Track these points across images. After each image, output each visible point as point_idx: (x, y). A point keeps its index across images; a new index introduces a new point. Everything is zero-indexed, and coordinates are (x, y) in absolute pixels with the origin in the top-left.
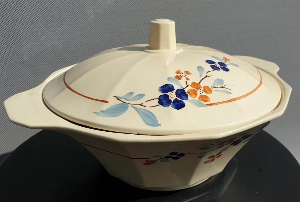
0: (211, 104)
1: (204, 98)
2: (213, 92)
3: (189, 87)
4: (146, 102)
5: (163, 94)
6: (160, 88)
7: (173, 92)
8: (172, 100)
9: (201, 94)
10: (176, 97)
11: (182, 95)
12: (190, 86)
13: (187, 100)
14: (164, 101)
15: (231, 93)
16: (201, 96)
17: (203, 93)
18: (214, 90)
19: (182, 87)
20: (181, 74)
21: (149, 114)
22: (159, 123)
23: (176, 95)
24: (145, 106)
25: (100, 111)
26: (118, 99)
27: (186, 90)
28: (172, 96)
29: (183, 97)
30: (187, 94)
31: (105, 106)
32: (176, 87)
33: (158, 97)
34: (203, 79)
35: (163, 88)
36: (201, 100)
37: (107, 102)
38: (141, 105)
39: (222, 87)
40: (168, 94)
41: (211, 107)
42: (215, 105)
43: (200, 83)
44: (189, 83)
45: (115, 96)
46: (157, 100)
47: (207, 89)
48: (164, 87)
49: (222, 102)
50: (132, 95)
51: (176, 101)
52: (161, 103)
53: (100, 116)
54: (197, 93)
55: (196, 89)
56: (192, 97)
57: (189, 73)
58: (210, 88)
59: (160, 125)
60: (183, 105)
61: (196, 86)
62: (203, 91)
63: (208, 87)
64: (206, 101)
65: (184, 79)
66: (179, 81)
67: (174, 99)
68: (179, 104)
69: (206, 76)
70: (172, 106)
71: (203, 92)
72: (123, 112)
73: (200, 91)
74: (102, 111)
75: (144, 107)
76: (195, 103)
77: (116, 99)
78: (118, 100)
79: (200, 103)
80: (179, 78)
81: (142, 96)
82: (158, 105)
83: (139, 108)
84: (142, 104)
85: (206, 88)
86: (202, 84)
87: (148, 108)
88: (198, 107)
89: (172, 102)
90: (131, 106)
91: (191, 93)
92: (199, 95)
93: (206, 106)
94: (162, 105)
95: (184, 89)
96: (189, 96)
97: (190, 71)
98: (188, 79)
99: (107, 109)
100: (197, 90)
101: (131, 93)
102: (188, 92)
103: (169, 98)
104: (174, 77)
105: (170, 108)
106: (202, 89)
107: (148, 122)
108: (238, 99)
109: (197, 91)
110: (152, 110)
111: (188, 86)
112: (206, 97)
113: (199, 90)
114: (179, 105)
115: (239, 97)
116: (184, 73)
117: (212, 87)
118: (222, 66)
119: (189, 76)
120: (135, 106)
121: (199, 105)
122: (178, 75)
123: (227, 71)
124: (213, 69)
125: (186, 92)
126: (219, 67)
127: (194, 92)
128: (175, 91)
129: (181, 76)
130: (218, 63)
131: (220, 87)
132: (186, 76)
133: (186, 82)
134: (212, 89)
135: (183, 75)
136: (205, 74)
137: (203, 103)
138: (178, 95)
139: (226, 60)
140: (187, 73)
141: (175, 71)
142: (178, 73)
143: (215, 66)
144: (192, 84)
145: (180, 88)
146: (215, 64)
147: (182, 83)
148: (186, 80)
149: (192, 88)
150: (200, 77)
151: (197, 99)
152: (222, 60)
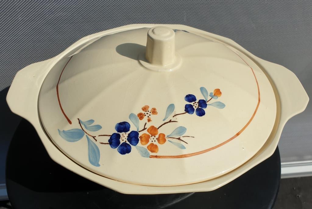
0: (156, 157)
1: (153, 148)
2: (167, 142)
3: (146, 132)
4: (100, 136)
5: (116, 132)
6: (118, 124)
7: (126, 133)
8: (121, 142)
9: (152, 143)
10: (126, 140)
11: (133, 139)
12: (147, 129)
13: (135, 145)
14: (114, 141)
15: (183, 147)
16: (152, 145)
17: (155, 141)
18: (169, 141)
19: (138, 129)
20: (146, 111)
21: (96, 150)
22: (100, 163)
23: (127, 138)
24: (96, 141)
25: (62, 131)
26: (79, 123)
27: (140, 134)
28: (124, 137)
29: (133, 142)
30: (139, 139)
31: (68, 127)
32: (133, 128)
33: (111, 135)
34: (165, 123)
35: (120, 125)
36: (150, 149)
37: (70, 122)
38: (94, 137)
39: (179, 139)
40: (121, 134)
41: (155, 159)
42: (160, 158)
43: (158, 129)
44: (148, 126)
45: (78, 119)
46: (109, 138)
47: (162, 139)
48: (121, 125)
49: (168, 156)
50: (92, 124)
51: (125, 144)
52: (111, 142)
53: (61, 136)
54: (150, 140)
55: (150, 135)
56: (142, 144)
57: (155, 112)
58: (166, 136)
59: (99, 165)
60: (129, 151)
61: (153, 130)
62: (157, 139)
63: (164, 135)
64: (152, 151)
65: (145, 119)
66: (140, 120)
67: (124, 141)
68: (125, 148)
69: (170, 121)
70: (118, 149)
71: (156, 141)
72: (78, 139)
73: (154, 139)
74: (64, 131)
75: (95, 140)
76: (142, 151)
77: (78, 122)
78: (79, 124)
79: (146, 153)
80: (141, 116)
81: (99, 127)
82: (107, 144)
83: (91, 140)
84: (95, 137)
85: (161, 136)
86: (160, 131)
87: (97, 144)
88: (142, 156)
89: (120, 144)
90: (86, 136)
91: (143, 139)
92: (150, 142)
93: (150, 157)
94: (110, 145)
95: (139, 133)
96: (140, 141)
97: (157, 111)
98: (149, 120)
99: (68, 131)
100: (152, 136)
101: (92, 121)
102: (141, 137)
103: (120, 139)
104: (137, 115)
105: (116, 151)
106: (157, 136)
107: (91, 158)
108: (188, 155)
109: (151, 138)
110: (101, 147)
111: (145, 129)
112: (156, 146)
113: (153, 137)
114: (125, 150)
115: (192, 154)
116: (150, 111)
117: (169, 137)
118: (200, 107)
119: (152, 117)
120: (89, 137)
121: (145, 155)
122: (143, 112)
123: (200, 116)
124: (185, 110)
125: (139, 136)
126: (195, 109)
127: (147, 139)
128: (129, 132)
129: (146, 114)
130: (200, 100)
131: (177, 139)
132: (150, 115)
133: (146, 123)
134: (167, 139)
135: (147, 114)
136: (170, 118)
137: (149, 153)
138: (130, 138)
139: (214, 95)
140: (154, 111)
141: (143, 106)
142: (145, 109)
143: (191, 106)
144: (150, 128)
145: (136, 130)
146: (194, 102)
147: (141, 124)
148: (147, 121)
149: (148, 133)
150: (164, 120)
151: (146, 146)
152: (209, 94)
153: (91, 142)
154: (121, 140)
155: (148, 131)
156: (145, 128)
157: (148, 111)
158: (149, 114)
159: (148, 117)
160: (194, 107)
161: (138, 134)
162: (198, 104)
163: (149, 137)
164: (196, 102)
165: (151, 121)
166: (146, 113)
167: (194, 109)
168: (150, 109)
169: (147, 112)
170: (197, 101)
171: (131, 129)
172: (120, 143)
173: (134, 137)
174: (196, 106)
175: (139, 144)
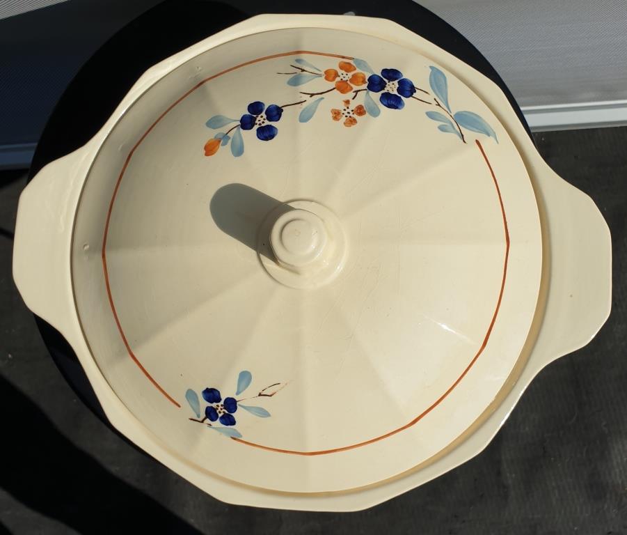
0: (343, 57)
2: (323, 70)
3: (355, 88)
4: (430, 104)
5: (402, 98)
6: (400, 109)
7: (387, 92)
8: (396, 82)
10: (388, 84)
12: (353, 90)
13: (375, 75)
14: (407, 89)
16: (348, 71)
17: (342, 74)
18: (320, 71)
21: (435, 88)
22: (430, 70)
23: (387, 86)
24: (435, 99)
25: (491, 137)
26: (463, 136)
27: (365, 86)
28: (392, 87)
31: (481, 137)
32: (376, 96)
33: (411, 98)
34: (322, 93)
36: (352, 67)
37: (478, 143)
38: (439, 105)
39: (303, 71)
40: (395, 92)
41: (345, 55)
42: (339, 55)
43: (334, 89)
44: (350, 95)
45: (464, 142)
46: (414, 95)
48: (395, 106)
50: (442, 125)
51: (391, 79)
52: (413, 88)
53: (493, 130)
54: (351, 77)
55: (348, 82)
56: (363, 74)
57: (335, 113)
58: (324, 77)
59: (431, 67)
60: (385, 72)
61: (343, 87)
62: (339, 76)
63: (327, 78)
64: (349, 64)
65: (353, 105)
66: (363, 105)
67: (391, 83)
68: (390, 75)
69: (312, 95)
70: (402, 76)
71: (340, 74)
72: (465, 113)
73: (344, 77)
74: (489, 135)
75: (437, 100)
76: (365, 67)
78: (463, 133)
80: (360, 111)
81: (431, 115)
82: (418, 89)
83: (443, 103)
84: (436, 105)
85: (331, 78)
86: (332, 85)
87: (433, 95)
88: (365, 62)
89: (398, 80)
90: (451, 112)
91: (361, 80)
92: (350, 74)
93: (353, 58)
94: (413, 85)
95: (367, 89)
96: (367, 78)
97: (331, 115)
98: (347, 102)
99: (482, 133)
101: (442, 129)
102: (364, 82)
103: (398, 88)
104: (367, 114)
105: (405, 76)
106: (338, 79)
107: (443, 81)
109: (348, 79)
110: (429, 89)
111: (357, 92)
112: (342, 68)
113: (344, 79)
114: (391, 73)
116: (344, 116)
117: (320, 76)
118: (255, 116)
119: (341, 107)
120: (447, 110)
121: (360, 63)
122: (355, 116)
123: (259, 102)
124: (282, 111)
125: (367, 85)
126: (263, 114)
127: (355, 79)
128: (383, 92)
129: (351, 113)
130: (251, 128)
131: (306, 71)
132: (345, 110)
133: (353, 99)
134: (323, 73)
135: (349, 113)
136: (310, 100)
137: (354, 62)
138: (383, 86)
139: (220, 141)
140: (336, 115)
141: (353, 127)
142: (352, 122)
143: (270, 118)
144: (348, 91)
145: (371, 93)
146: (263, 125)
147: (361, 99)
148: (351, 101)
149: (352, 85)
150: (323, 98)
151: (358, 71)
152: (230, 141)
153: (443, 100)
154: (397, 85)
155: (352, 88)
156: (355, 94)
157: (346, 116)
158: (346, 113)
159: (348, 108)
160: (265, 116)
161: (368, 87)
162: (257, 122)
163: (351, 81)
164: (260, 124)
165: (344, 101)
166: (351, 115)
167: (266, 113)
168: (343, 119)
169: (348, 115)
170: (256, 127)
171: (379, 94)
172: (399, 83)
173: (375, 84)
174: (261, 120)
175: (368, 75)
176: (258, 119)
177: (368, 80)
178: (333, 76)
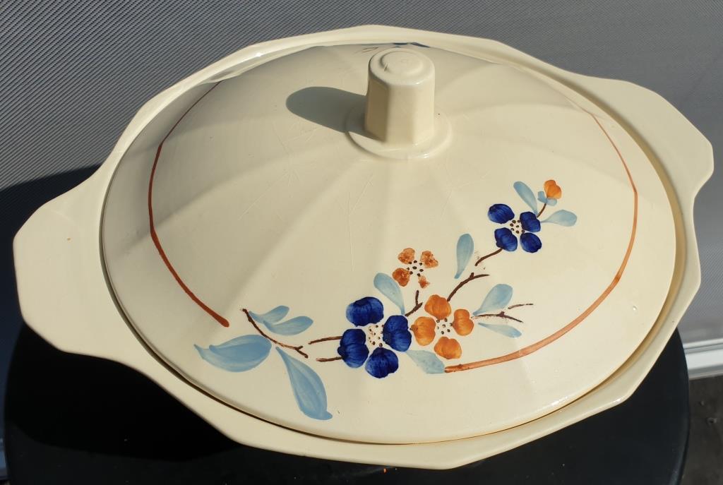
0: (460, 367)
1: (447, 348)
2: (476, 327)
3: (422, 312)
4: (312, 343)
5: (353, 326)
6: (351, 305)
7: (378, 324)
8: (371, 348)
9: (444, 335)
10: (381, 341)
11: (397, 335)
12: (423, 306)
13: (405, 350)
14: (352, 348)
15: (518, 334)
16: (444, 341)
17: (449, 331)
18: (479, 324)
19: (403, 311)
20: (410, 263)
21: (311, 379)
22: (329, 410)
23: (381, 336)
24: (307, 357)
25: (207, 347)
26: (250, 320)
27: (411, 321)
28: (374, 336)
29: (399, 342)
30: (412, 332)
31: (222, 336)
32: (390, 310)
33: (341, 335)
34: (462, 284)
35: (359, 308)
36: (441, 352)
37: (225, 323)
38: (298, 349)
39: (502, 315)
40: (365, 329)
41: (459, 373)
42: (469, 369)
43: (449, 300)
44: (424, 299)
45: (245, 310)
46: (337, 343)
47: (464, 322)
48: (360, 306)
49: (486, 361)
50: (283, 317)
51: (380, 352)
52: (344, 354)
53: (208, 361)
54: (436, 330)
55: (435, 319)
56: (421, 344)
57: (431, 261)
58: (471, 315)
59: (328, 416)
60: (393, 367)
61: (439, 305)
62: (452, 325)
63: (466, 313)
64: (448, 357)
65: (413, 281)
66: (401, 287)
67: (377, 346)
68: (383, 362)
69: (472, 277)
70: (366, 368)
71: (452, 329)
72: (256, 362)
73: (444, 325)
74: (212, 348)
75: (303, 357)
76: (424, 361)
77: (247, 319)
78: (251, 324)
79: (434, 363)
80: (401, 276)
81: (304, 322)
82: (337, 359)
83: (293, 359)
84: (302, 347)
85: (461, 316)
86: (455, 305)
87: (311, 363)
88: (428, 373)
89: (369, 355)
90: (277, 348)
91: (420, 331)
92: (438, 336)
93: (446, 372)
94: (345, 361)
95: (406, 317)
96: (413, 338)
97: (436, 256)
98: (423, 284)
99: (223, 344)
100: (438, 321)
101: (282, 310)
102: (415, 328)
103: (365, 341)
104: (391, 275)
105: (362, 373)
106: (451, 318)
107: (303, 401)
108: (531, 350)
109: (437, 324)
110: (322, 370)
111: (418, 306)
112: (454, 343)
113: (442, 322)
114: (384, 365)
115: (537, 344)
116: (419, 262)
117: (477, 314)
118: (526, 232)
119: (428, 273)
120: (284, 349)
121: (432, 367)
122: (404, 266)
123: (532, 252)
124: (498, 245)
125: (410, 325)
126: (518, 236)
127: (429, 328)
128: (383, 321)
129: (411, 270)
130: (522, 215)
131: (497, 315)
132: (421, 270)
133: (418, 292)
134: (475, 321)
135: (415, 268)
136: (470, 268)
137: (442, 363)
138: (388, 334)
139: (548, 196)
140: (429, 260)
141: (400, 250)
142: (406, 257)
143: (507, 232)
144: (430, 301)
145: (399, 314)
146: (510, 222)
147: (407, 295)
148: (418, 287)
149: (428, 315)
150: (457, 277)
151: (430, 348)
152: (537, 197)
153: (294, 363)
154: (368, 343)
155: (427, 309)
156: (419, 303)
157: (415, 262)
158: (419, 267)
159: (419, 275)
160: (514, 233)
161: (406, 321)
162: (520, 224)
163: (432, 324)
164: (514, 222)
165: (428, 283)
166: (411, 266)
167: (515, 238)
168: (418, 257)
169: (413, 265)
170: (517, 218)
171: (387, 314)
172: (368, 352)
173: (398, 331)
174: (517, 230)
175: (414, 345)
176: (520, 229)
177: (410, 336)
178: (460, 322)
